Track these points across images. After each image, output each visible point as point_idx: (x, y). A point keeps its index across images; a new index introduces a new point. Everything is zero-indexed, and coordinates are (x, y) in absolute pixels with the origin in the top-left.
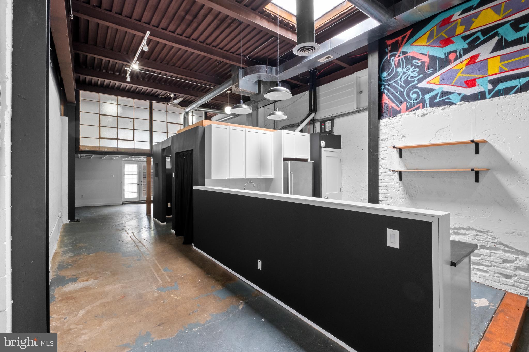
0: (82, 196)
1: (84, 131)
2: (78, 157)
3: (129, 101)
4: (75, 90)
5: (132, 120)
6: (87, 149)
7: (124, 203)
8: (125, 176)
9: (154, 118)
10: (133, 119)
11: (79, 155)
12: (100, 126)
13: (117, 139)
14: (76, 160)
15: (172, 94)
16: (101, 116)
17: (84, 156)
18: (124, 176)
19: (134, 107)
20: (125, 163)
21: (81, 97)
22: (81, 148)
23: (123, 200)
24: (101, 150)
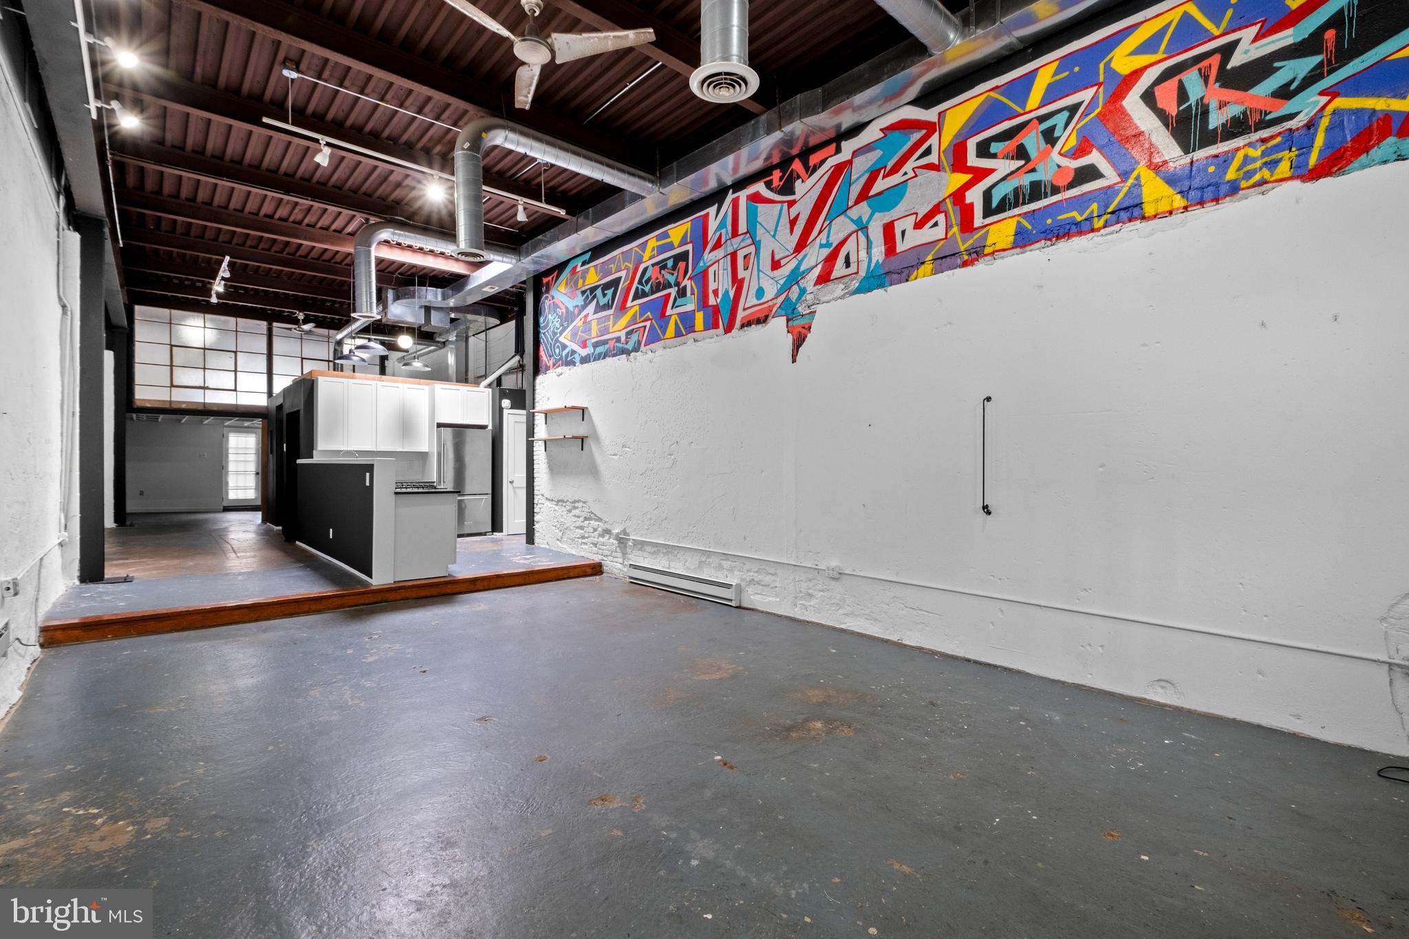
0: (142, 493)
1: (141, 374)
2: (132, 419)
3: (227, 322)
4: (125, 307)
5: (233, 354)
6: (148, 405)
7: (227, 509)
8: (230, 455)
9: (276, 349)
10: (235, 352)
11: (134, 416)
12: (171, 366)
13: (204, 388)
14: (128, 423)
15: (301, 314)
16: (174, 348)
17: (144, 416)
18: (227, 456)
19: (236, 331)
20: (229, 432)
21: (137, 316)
22: (138, 404)
23: (225, 504)
24: (174, 406)
